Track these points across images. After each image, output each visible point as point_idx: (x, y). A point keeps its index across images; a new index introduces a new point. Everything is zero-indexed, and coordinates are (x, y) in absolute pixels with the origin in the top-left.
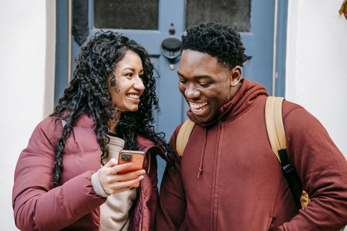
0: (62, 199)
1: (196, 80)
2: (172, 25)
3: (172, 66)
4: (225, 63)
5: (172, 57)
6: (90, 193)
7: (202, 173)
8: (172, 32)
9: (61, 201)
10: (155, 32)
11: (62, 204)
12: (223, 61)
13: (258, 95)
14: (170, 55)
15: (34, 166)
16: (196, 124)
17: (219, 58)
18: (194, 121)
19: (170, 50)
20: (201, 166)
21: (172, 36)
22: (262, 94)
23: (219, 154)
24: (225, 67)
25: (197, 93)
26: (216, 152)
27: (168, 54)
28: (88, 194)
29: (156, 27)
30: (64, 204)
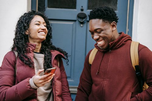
0: (17, 91)
1: (96, 31)
2: (82, 7)
3: (82, 25)
4: (106, 21)
5: (82, 21)
6: (30, 89)
7: (98, 72)
8: (82, 10)
9: (17, 92)
10: (75, 10)
11: (17, 94)
12: (105, 20)
13: (128, 40)
14: (81, 20)
15: (3, 76)
16: (98, 50)
17: (103, 19)
18: (97, 49)
19: (81, 18)
20: (98, 70)
21: (82, 12)
22: (129, 40)
23: (109, 64)
24: (106, 22)
25: (98, 37)
26: (107, 63)
27: (80, 20)
28: (28, 89)
29: (75, 8)
30: (18, 94)
